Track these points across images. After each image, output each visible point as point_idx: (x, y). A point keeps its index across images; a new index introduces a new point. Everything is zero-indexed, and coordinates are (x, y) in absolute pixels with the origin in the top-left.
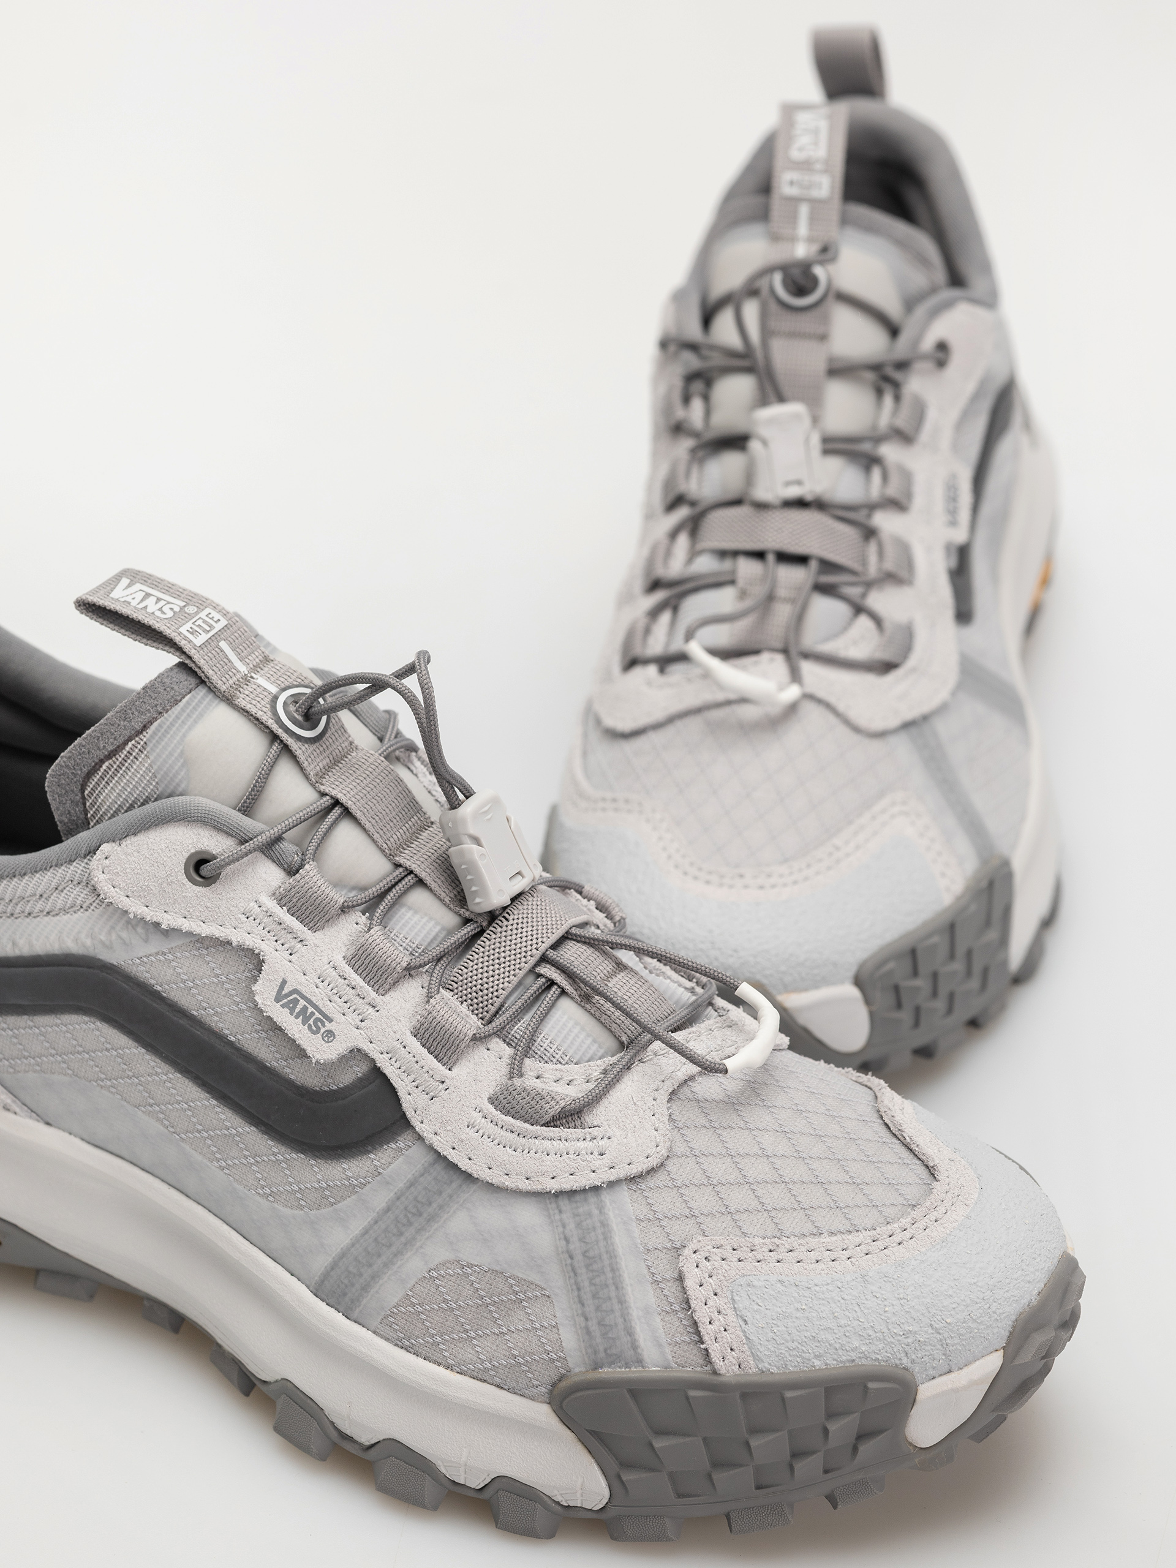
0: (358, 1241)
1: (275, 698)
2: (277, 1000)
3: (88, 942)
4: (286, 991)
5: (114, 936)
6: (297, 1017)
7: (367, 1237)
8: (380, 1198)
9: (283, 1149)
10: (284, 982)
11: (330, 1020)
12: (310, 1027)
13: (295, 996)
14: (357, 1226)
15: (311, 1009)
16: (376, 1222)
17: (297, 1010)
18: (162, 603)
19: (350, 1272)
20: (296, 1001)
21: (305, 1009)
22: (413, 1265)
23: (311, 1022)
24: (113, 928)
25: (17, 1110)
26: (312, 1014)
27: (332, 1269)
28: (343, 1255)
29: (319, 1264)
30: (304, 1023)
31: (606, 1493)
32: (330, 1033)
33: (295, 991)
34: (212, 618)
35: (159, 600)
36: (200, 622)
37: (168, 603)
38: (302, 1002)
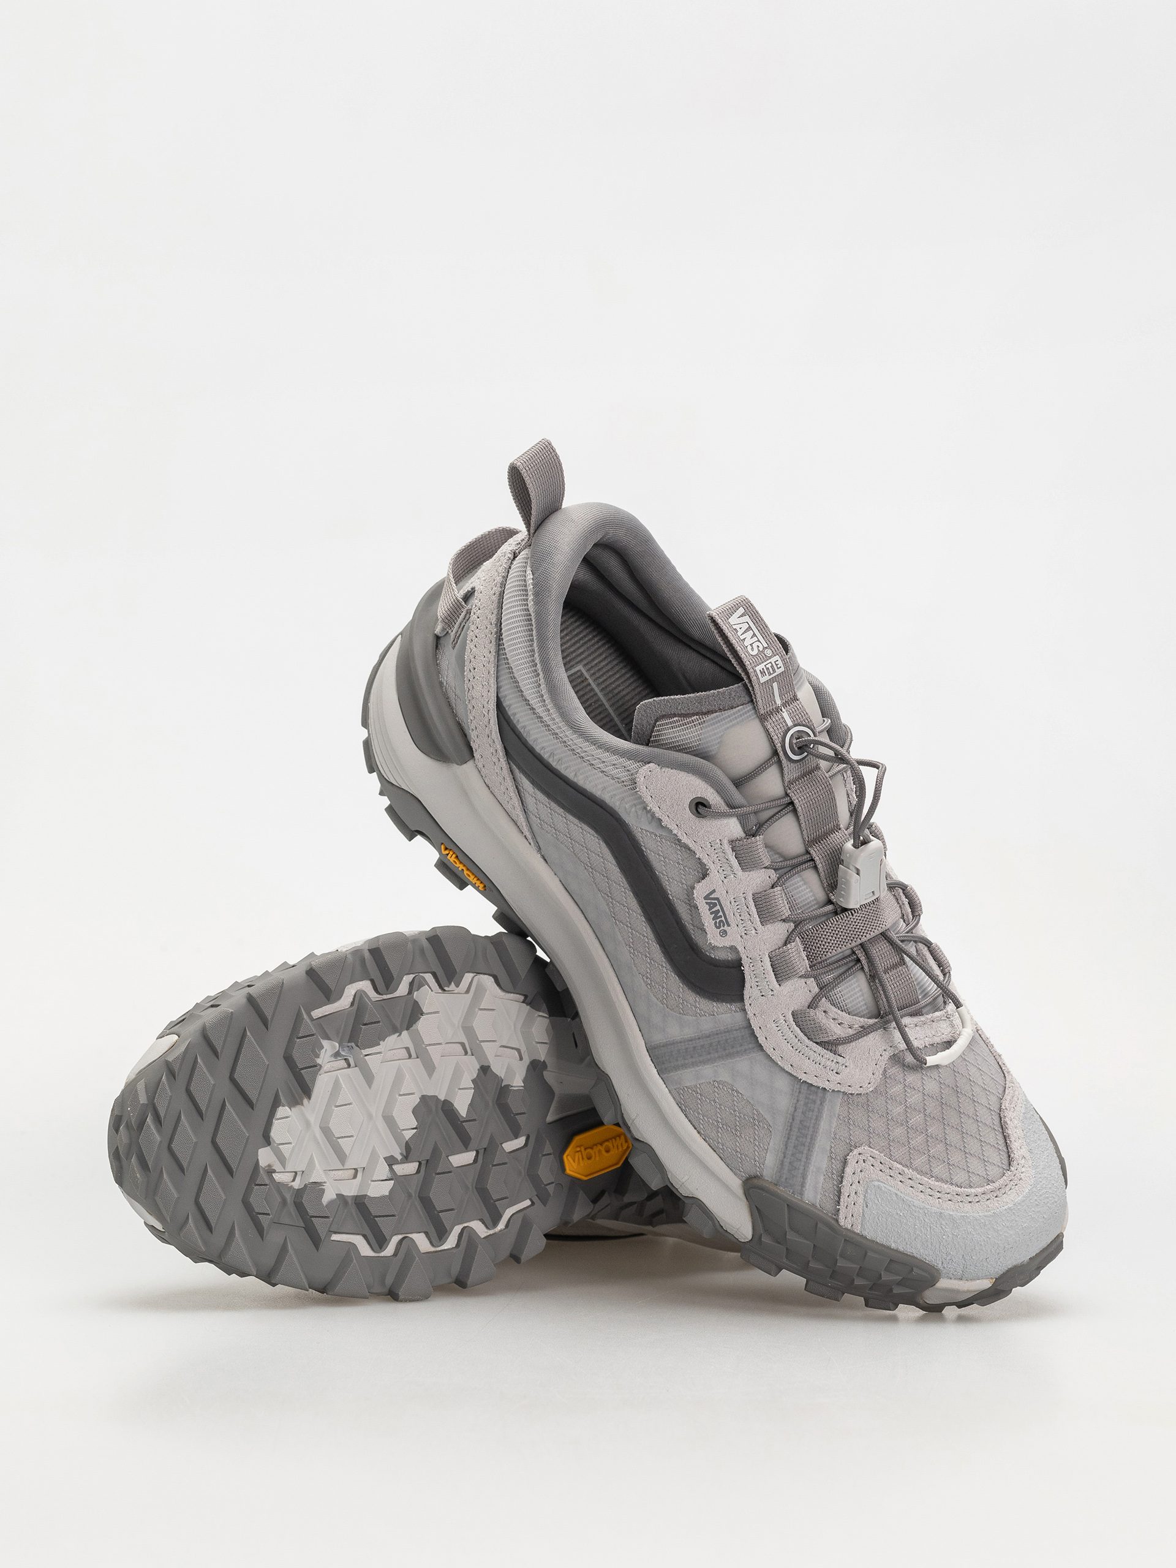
0: (684, 1042)
1: (789, 729)
2: (705, 898)
3: (618, 804)
4: (712, 896)
5: (633, 809)
6: (711, 913)
7: (690, 1043)
8: (707, 1025)
9: (669, 967)
10: (714, 891)
11: (729, 925)
12: (716, 923)
13: (716, 901)
14: (689, 1032)
15: (721, 913)
16: (699, 1039)
17: (713, 910)
18: (755, 639)
19: (672, 1055)
20: (715, 905)
21: (718, 911)
22: (707, 1071)
23: (718, 921)
24: (635, 805)
25: (532, 843)
26: (721, 917)
27: (663, 1046)
28: (673, 1043)
29: (658, 1038)
30: (713, 919)
31: (750, 1237)
32: (725, 932)
33: (717, 899)
34: (777, 665)
35: (754, 635)
36: (769, 666)
37: (759, 641)
38: (718, 907)
